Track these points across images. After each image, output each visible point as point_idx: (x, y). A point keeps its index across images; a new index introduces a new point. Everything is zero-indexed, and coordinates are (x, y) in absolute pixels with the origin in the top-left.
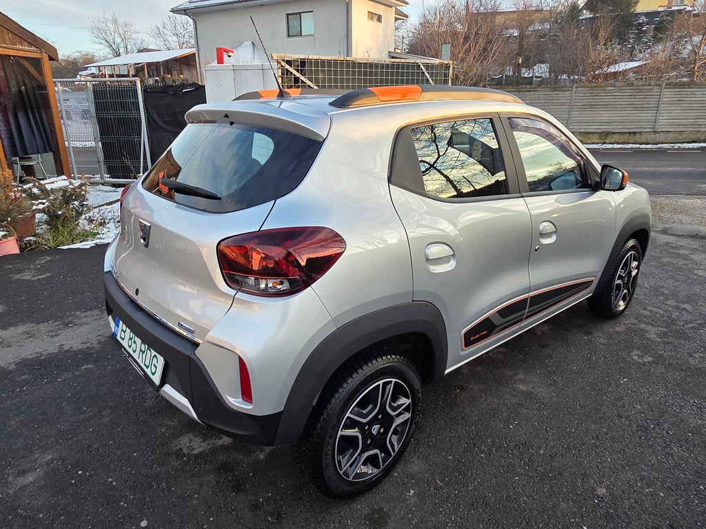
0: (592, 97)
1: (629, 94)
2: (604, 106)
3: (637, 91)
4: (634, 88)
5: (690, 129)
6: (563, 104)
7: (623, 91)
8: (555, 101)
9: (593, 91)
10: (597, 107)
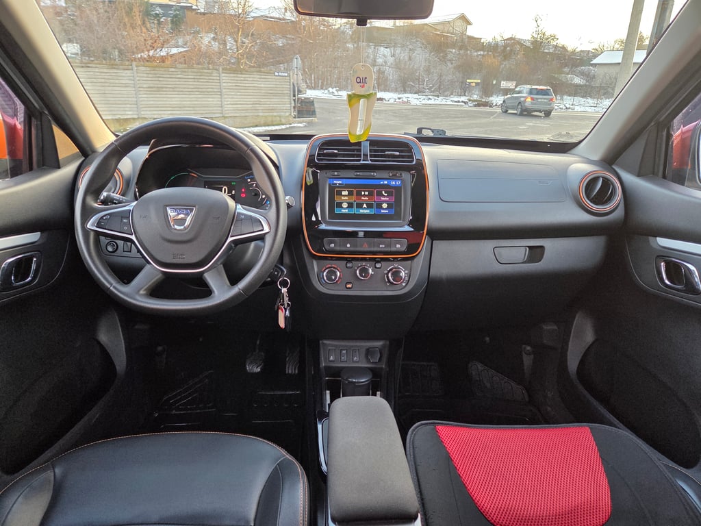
0: (157, 79)
1: (192, 77)
2: (171, 90)
3: (199, 74)
4: (195, 70)
5: (251, 114)
6: (126, 85)
7: (186, 74)
8: (117, 81)
9: (156, 72)
10: (164, 89)
